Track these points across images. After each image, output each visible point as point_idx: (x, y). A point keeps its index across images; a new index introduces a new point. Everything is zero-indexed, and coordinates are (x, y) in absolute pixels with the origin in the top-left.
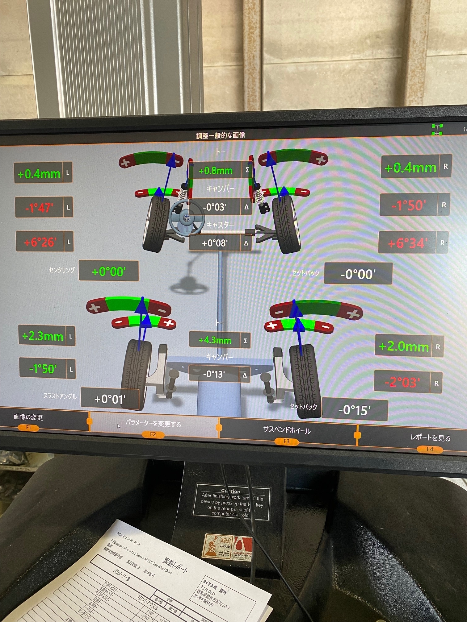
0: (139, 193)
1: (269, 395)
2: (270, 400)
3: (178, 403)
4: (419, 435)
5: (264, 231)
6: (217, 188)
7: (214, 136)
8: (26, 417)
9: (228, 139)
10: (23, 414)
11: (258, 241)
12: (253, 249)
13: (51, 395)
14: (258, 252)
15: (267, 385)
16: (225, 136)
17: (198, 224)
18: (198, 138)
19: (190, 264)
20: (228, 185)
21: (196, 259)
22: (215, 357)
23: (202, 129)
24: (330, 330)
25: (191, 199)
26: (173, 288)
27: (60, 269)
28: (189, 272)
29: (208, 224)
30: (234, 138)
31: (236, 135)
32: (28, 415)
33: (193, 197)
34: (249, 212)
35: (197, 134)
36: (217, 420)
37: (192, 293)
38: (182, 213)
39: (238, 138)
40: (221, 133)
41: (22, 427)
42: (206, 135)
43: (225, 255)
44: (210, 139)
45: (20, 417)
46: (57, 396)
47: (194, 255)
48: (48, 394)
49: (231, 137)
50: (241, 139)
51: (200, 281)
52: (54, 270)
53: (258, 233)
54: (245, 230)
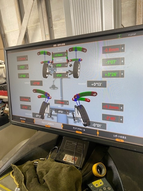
0: (41, 62)
1: (74, 119)
3: (53, 119)
4: (116, 135)
5: (71, 72)
6: (59, 60)
7: (57, 45)
10: (21, 118)
11: (70, 75)
14: (70, 78)
15: (73, 116)
16: (60, 45)
18: (54, 46)
20: (62, 59)
22: (60, 107)
24: (89, 101)
26: (50, 88)
28: (53, 83)
29: (57, 70)
33: (54, 63)
36: (62, 124)
41: (22, 121)
43: (62, 79)
46: (28, 114)
47: (55, 79)
50: (64, 45)
51: (56, 86)
52: (26, 83)
54: (66, 72)
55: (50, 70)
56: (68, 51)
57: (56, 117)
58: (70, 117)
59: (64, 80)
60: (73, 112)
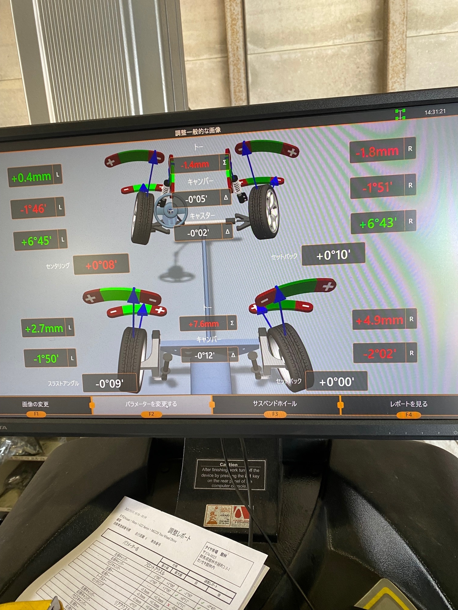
0: (125, 190)
1: (257, 372)
2: (258, 377)
3: (173, 384)
4: (398, 402)
5: (243, 219)
6: (197, 181)
7: (191, 132)
8: (33, 404)
9: (205, 134)
10: (30, 402)
11: (239, 229)
12: (234, 236)
13: (55, 383)
14: (239, 239)
15: (254, 362)
16: (202, 131)
17: (182, 216)
18: (176, 135)
19: (176, 254)
20: (208, 178)
21: (181, 248)
22: (204, 339)
23: (180, 127)
24: (310, 309)
25: (174, 193)
26: (162, 277)
27: (56, 265)
28: (176, 261)
29: (191, 215)
30: (210, 133)
31: (212, 130)
32: (35, 403)
33: (175, 191)
34: (229, 202)
35: (176, 131)
36: (210, 398)
37: (180, 281)
38: (166, 206)
39: (214, 132)
40: (198, 129)
41: (30, 414)
42: (184, 132)
43: (208, 244)
44: (188, 135)
45: (28, 405)
46: (61, 383)
47: (180, 245)
48: (52, 382)
49: (208, 132)
50: (217, 134)
51: (187, 269)
52: (51, 267)
53: (238, 221)
54: (226, 219)
55: (160, 217)
56: (233, 152)
58: (243, 370)
60: (251, 350)
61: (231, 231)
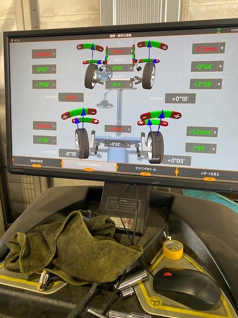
55: (100, 76)
56: (136, 46)
57: (106, 154)
58: (132, 152)
59: (126, 92)
60: (137, 143)
61: (132, 85)
